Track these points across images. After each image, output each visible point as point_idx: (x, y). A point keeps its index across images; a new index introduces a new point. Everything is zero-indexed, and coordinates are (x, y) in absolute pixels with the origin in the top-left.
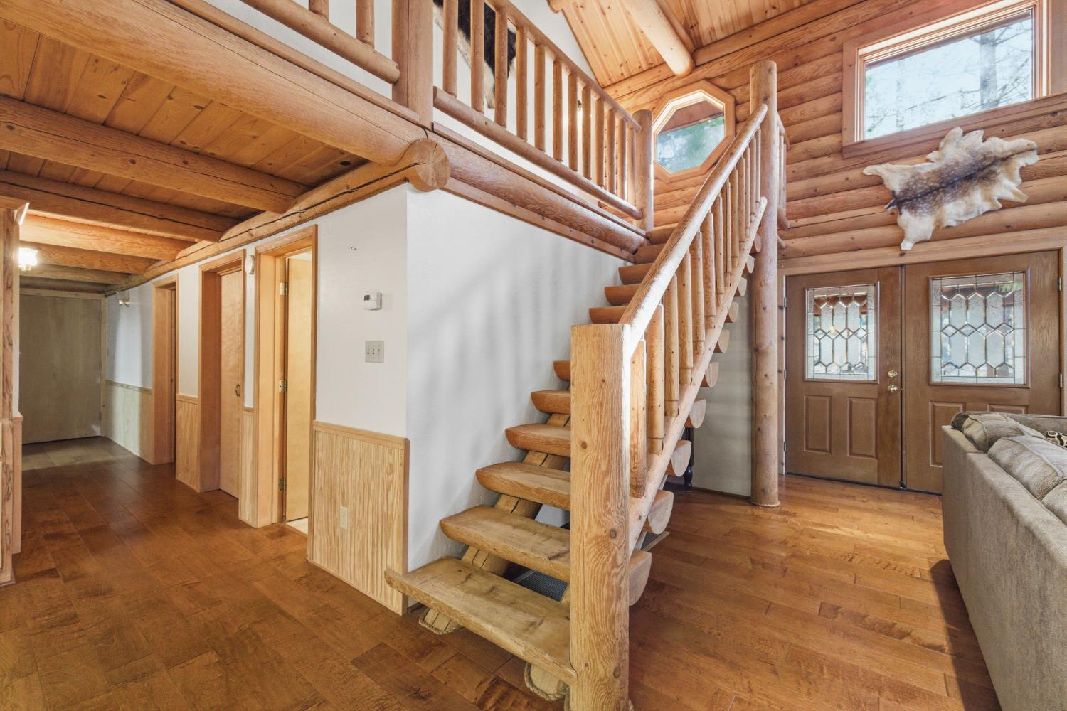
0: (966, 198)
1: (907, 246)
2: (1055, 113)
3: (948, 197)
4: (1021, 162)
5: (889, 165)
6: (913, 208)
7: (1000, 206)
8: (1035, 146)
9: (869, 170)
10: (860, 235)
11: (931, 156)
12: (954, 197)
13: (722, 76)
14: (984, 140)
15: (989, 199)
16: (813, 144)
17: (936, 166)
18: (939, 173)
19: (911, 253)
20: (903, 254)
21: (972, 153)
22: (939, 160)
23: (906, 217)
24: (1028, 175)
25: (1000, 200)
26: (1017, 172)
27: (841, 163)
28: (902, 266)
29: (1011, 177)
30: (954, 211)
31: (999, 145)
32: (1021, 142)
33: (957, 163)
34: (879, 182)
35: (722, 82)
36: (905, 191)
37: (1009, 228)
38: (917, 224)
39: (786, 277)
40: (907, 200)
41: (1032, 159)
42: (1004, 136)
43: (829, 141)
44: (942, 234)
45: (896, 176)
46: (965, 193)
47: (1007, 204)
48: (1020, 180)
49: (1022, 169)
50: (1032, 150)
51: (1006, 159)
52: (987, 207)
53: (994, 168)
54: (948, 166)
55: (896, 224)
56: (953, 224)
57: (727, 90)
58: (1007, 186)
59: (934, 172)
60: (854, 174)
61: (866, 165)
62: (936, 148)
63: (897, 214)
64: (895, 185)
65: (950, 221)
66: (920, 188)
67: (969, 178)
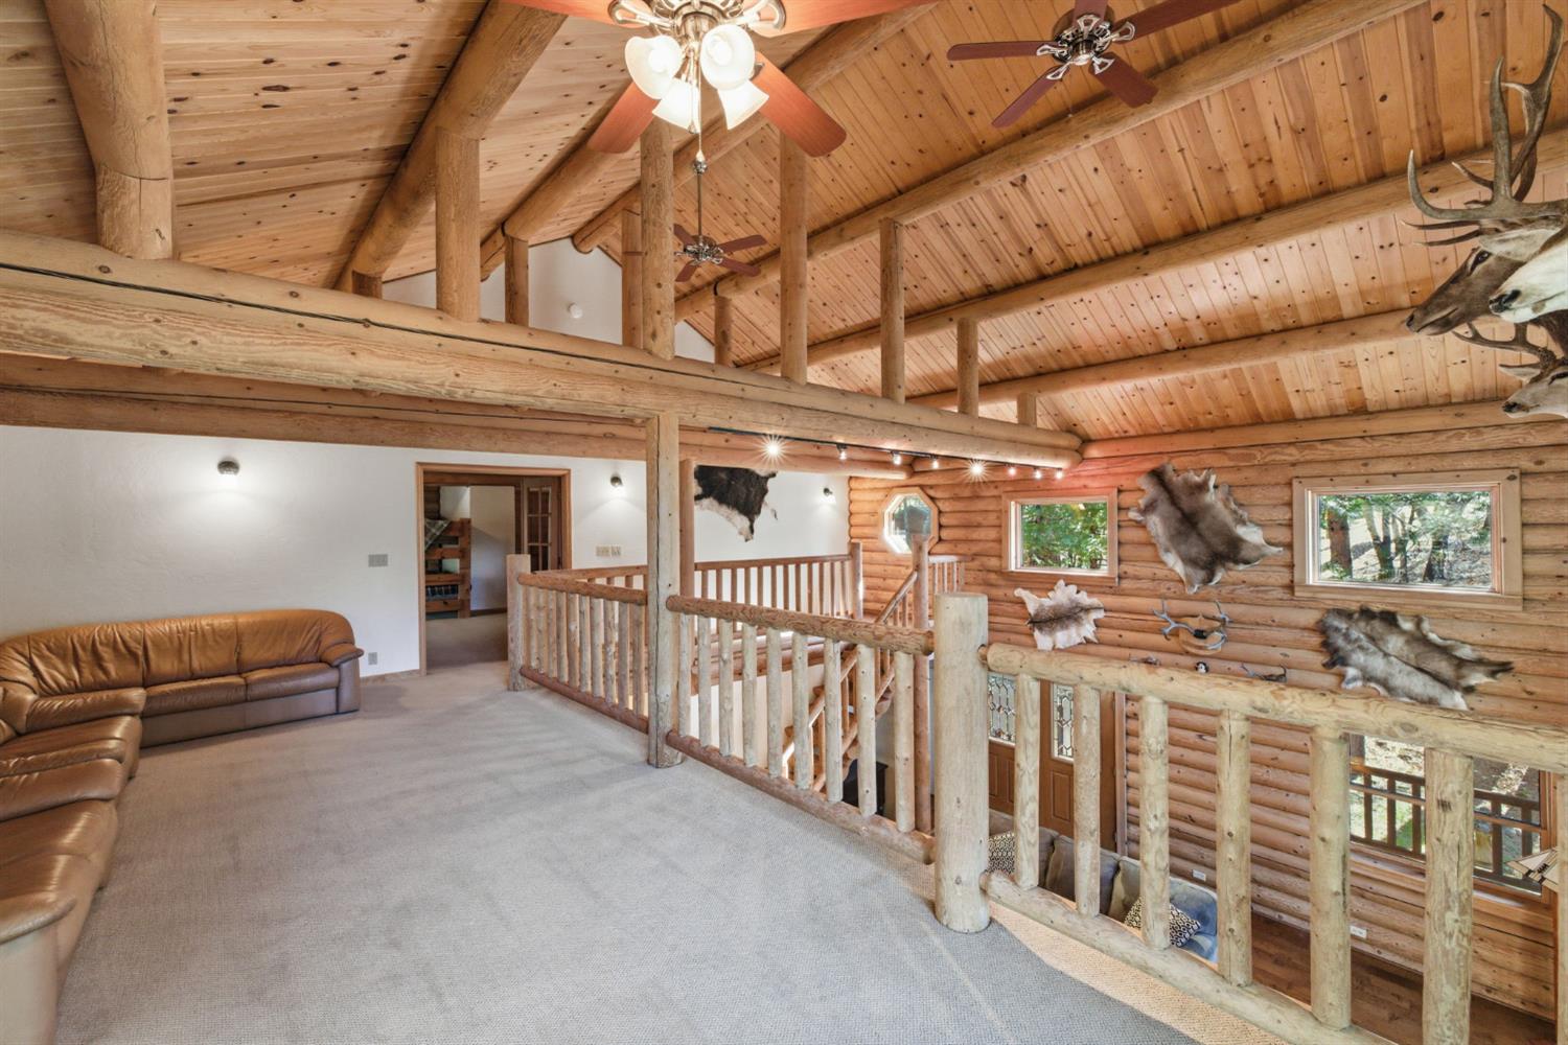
0: (1068, 631)
2: (1111, 588)
3: (1059, 627)
4: (1093, 615)
5: (1028, 594)
6: (1040, 629)
7: (1084, 641)
8: (1101, 605)
9: (1017, 593)
11: (1051, 594)
12: (1062, 628)
14: (1078, 592)
15: (1079, 635)
16: (985, 561)
17: (1052, 603)
18: (1053, 608)
21: (1070, 600)
22: (1054, 599)
23: (1037, 633)
24: (1097, 624)
25: (1084, 637)
26: (1091, 621)
27: (1001, 582)
29: (1089, 623)
30: (1062, 638)
31: (1084, 599)
32: (1095, 600)
33: (1062, 606)
35: (932, 493)
36: (1036, 615)
38: (1044, 642)
40: (1038, 622)
41: (1100, 615)
42: (1091, 593)
43: (995, 563)
45: (1031, 601)
46: (1067, 627)
48: (1095, 627)
49: (1095, 621)
50: (1100, 608)
51: (1087, 610)
52: (1078, 641)
53: (1081, 614)
54: (1058, 605)
55: (1032, 635)
56: (1062, 646)
57: (933, 499)
58: (1088, 630)
59: (1051, 607)
60: (1009, 592)
61: (1016, 587)
62: (1053, 590)
63: (1032, 629)
64: (1032, 608)
65: (1060, 645)
66: (1044, 615)
67: (1069, 618)
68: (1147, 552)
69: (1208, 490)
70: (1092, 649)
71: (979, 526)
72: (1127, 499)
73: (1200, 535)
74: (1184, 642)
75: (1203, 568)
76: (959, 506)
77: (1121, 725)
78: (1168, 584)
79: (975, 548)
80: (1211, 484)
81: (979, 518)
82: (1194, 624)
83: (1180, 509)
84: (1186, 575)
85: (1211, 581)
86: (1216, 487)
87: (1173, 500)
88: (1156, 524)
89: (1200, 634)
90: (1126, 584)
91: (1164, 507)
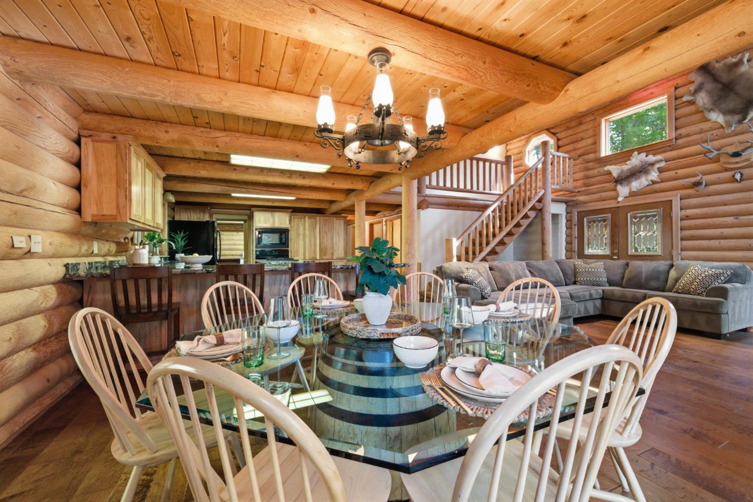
0: (640, 180)
1: (620, 199)
2: (670, 146)
3: (633, 179)
4: (657, 166)
5: (613, 166)
6: (621, 184)
7: (651, 183)
8: (663, 159)
9: (606, 168)
10: (604, 194)
11: (628, 163)
12: (636, 179)
13: (553, 128)
14: (647, 156)
15: (647, 180)
16: (586, 157)
17: (629, 167)
18: (629, 170)
19: (622, 202)
20: (618, 203)
21: (641, 162)
22: (630, 164)
23: (619, 187)
24: (660, 170)
25: (651, 181)
26: (656, 170)
27: (596, 165)
28: (618, 207)
29: (654, 171)
30: (636, 185)
31: (651, 158)
32: (659, 157)
33: (636, 166)
34: (609, 173)
35: (553, 131)
36: (618, 177)
37: (656, 192)
38: (623, 191)
39: (578, 212)
40: (620, 180)
41: (662, 164)
42: (654, 155)
43: (592, 156)
44: (632, 194)
45: (615, 170)
46: (639, 178)
47: (654, 182)
48: (658, 173)
49: (658, 168)
50: (662, 160)
51: (652, 164)
52: (647, 183)
53: (649, 168)
54: (633, 167)
55: (615, 190)
56: (636, 190)
57: (554, 134)
58: (654, 175)
59: (628, 169)
60: (601, 170)
61: (606, 165)
62: (630, 160)
63: (616, 186)
64: (615, 174)
65: (634, 189)
66: (623, 176)
67: (640, 172)
68: (697, 117)
69: (743, 63)
70: (657, 186)
71: (582, 139)
72: (681, 91)
73: (736, 94)
74: (724, 163)
75: (738, 113)
76: (569, 132)
77: (677, 224)
78: (711, 133)
79: (579, 152)
80: (745, 60)
81: (582, 135)
82: (731, 150)
83: (721, 83)
84: (726, 122)
85: (744, 119)
86: (748, 61)
87: (715, 79)
88: (703, 99)
89: (737, 154)
90: (680, 142)
91: (709, 85)
